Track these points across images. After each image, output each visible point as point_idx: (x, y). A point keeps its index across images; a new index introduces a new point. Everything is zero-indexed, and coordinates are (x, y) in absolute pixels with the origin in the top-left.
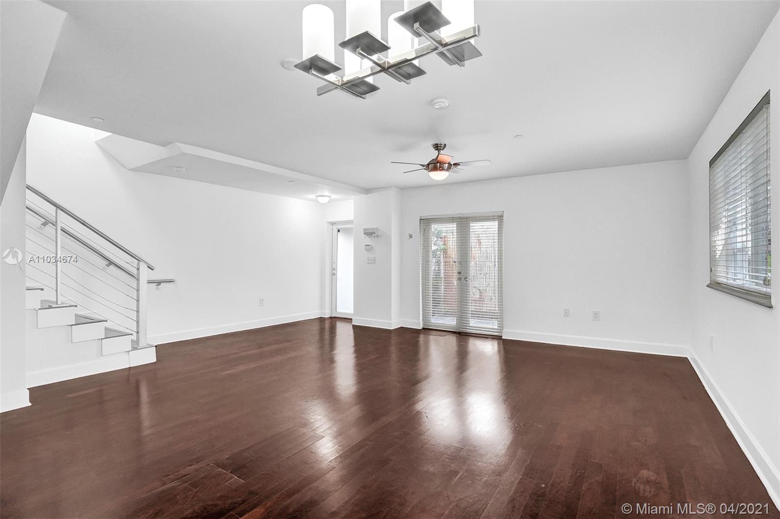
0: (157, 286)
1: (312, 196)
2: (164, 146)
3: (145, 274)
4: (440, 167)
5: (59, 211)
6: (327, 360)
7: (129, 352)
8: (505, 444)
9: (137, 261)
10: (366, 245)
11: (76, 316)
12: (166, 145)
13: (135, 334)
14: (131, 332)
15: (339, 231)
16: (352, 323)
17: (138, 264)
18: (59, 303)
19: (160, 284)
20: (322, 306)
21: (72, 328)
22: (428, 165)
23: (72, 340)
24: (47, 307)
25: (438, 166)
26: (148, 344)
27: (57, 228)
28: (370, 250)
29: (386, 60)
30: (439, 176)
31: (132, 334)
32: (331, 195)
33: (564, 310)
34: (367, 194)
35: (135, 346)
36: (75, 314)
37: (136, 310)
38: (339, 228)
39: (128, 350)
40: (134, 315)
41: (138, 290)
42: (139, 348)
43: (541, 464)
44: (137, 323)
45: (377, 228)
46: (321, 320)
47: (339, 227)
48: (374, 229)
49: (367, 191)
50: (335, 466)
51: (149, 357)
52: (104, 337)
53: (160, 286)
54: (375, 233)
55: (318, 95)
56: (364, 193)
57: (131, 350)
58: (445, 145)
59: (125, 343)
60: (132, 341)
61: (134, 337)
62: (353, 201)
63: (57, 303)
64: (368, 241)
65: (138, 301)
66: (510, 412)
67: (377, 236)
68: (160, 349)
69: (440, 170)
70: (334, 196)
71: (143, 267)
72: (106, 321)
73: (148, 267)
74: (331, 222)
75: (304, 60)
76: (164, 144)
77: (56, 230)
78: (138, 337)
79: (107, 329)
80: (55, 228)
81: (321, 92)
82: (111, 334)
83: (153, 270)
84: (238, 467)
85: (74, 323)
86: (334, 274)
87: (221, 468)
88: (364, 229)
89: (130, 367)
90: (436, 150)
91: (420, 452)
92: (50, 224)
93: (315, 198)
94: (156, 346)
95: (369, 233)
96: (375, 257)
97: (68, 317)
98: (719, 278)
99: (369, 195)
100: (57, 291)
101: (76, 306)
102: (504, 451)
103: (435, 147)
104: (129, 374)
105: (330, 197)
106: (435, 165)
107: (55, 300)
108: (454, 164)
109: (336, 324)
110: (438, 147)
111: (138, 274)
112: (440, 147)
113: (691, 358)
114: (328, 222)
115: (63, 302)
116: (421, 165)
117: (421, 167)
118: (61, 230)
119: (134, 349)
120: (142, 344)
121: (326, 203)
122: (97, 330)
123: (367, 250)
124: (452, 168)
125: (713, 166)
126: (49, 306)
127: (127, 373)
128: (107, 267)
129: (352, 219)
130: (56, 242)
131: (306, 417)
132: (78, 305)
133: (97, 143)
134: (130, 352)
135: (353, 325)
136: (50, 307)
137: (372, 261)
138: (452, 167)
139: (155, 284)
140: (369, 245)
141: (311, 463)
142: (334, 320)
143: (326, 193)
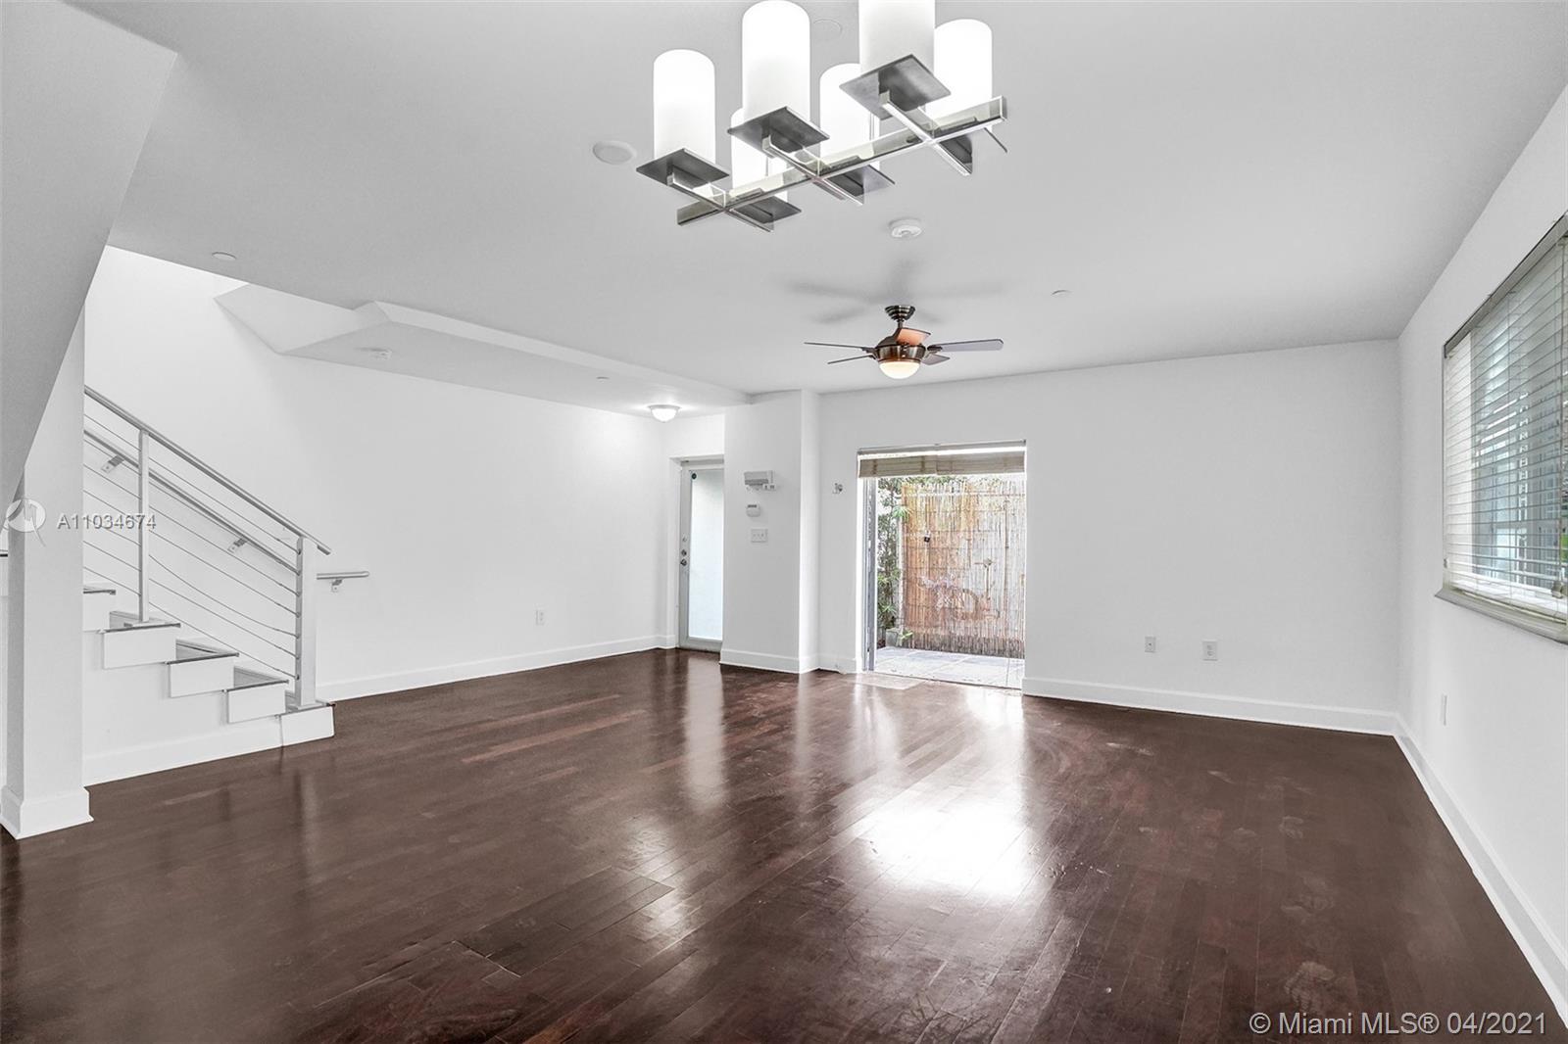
0: (334, 584)
1: (643, 407)
2: (352, 309)
3: (313, 563)
4: (902, 353)
5: (145, 437)
6: (672, 737)
7: (280, 716)
8: (1032, 905)
9: (298, 537)
10: (749, 506)
11: (179, 643)
12: (357, 306)
13: (292, 681)
14: (285, 677)
15: (694, 476)
16: (719, 659)
17: (300, 543)
18: (145, 618)
19: (340, 581)
20: (659, 625)
21: (169, 668)
22: (878, 348)
23: (169, 693)
24: (122, 627)
25: (899, 350)
26: (317, 701)
27: (141, 470)
28: (757, 516)
29: (819, 159)
30: (899, 371)
31: (287, 682)
32: (678, 405)
33: (1147, 638)
34: (751, 403)
35: (293, 704)
36: (177, 641)
37: (294, 633)
38: (695, 470)
39: (279, 713)
40: (290, 643)
41: (299, 594)
42: (300, 708)
43: (1103, 949)
44: (297, 659)
45: (772, 473)
46: (658, 653)
47: (695, 468)
48: (765, 473)
49: (752, 397)
50: (696, 947)
51: (319, 726)
52: (232, 687)
53: (341, 585)
54: (767, 481)
55: (680, 224)
56: (746, 403)
57: (284, 711)
58: (913, 309)
59: (273, 698)
60: (288, 695)
61: (291, 687)
62: (723, 417)
63: (141, 619)
64: (753, 496)
65: (298, 615)
66: (1040, 843)
67: (772, 487)
68: (342, 710)
69: (903, 359)
70: (685, 408)
71: (309, 547)
72: (237, 655)
73: (319, 548)
74: (678, 459)
75: (656, 158)
76: (353, 305)
77: (140, 475)
78: (298, 689)
79: (237, 671)
80: (137, 470)
81: (687, 218)
82: (247, 680)
83: (327, 553)
84: (508, 947)
85: (175, 659)
86: (684, 563)
87: (473, 950)
88: (745, 474)
89: (283, 747)
90: (894, 318)
91: (862, 920)
92: (125, 462)
93: (648, 410)
94: (333, 706)
95: (756, 482)
96: (766, 530)
97: (163, 646)
98: (1461, 579)
99: (753, 406)
100: (140, 596)
101: (178, 625)
102: (1030, 920)
103: (893, 313)
104: (281, 761)
105: (677, 408)
106: (892, 349)
107: (137, 612)
108: (930, 348)
109: (687, 662)
110: (897, 312)
111: (300, 562)
112: (902, 312)
113: (1402, 738)
114: (671, 459)
115: (154, 616)
116: (864, 349)
117: (865, 353)
118: (150, 475)
119: (291, 710)
120: (305, 702)
121: (669, 421)
122: (220, 673)
123: (749, 515)
124: (926, 355)
125: (1450, 354)
126: (125, 625)
127: (276, 758)
128: (236, 547)
129: (723, 453)
130: (140, 499)
131: (636, 850)
132: (182, 624)
133: (218, 301)
134: (283, 717)
135: (722, 665)
136: (129, 628)
137: (761, 538)
138: (927, 352)
139: (330, 580)
140: (755, 506)
141: (649, 940)
142: (682, 654)
143: (670, 402)
